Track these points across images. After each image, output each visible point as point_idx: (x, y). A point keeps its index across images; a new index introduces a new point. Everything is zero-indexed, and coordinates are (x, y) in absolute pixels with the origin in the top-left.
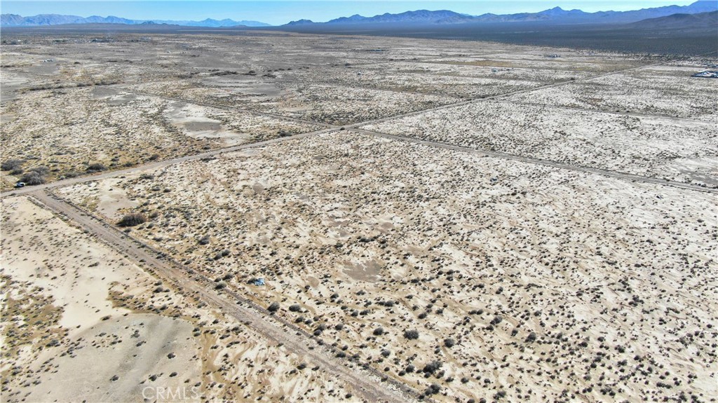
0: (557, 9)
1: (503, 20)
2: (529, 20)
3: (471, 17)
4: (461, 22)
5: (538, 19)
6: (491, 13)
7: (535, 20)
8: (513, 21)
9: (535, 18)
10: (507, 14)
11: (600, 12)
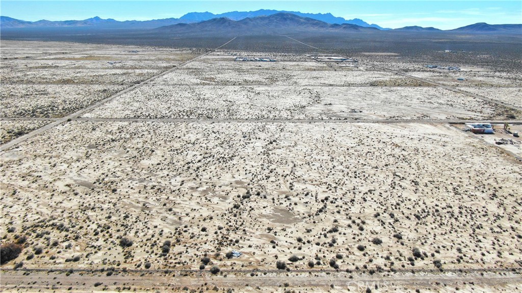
0: (97, 18)
1: (57, 26)
2: (78, 25)
3: (29, 23)
4: (21, 26)
5: (85, 25)
6: (45, 19)
7: (83, 26)
8: (66, 26)
9: (83, 24)
10: (59, 20)
11: (127, 21)
